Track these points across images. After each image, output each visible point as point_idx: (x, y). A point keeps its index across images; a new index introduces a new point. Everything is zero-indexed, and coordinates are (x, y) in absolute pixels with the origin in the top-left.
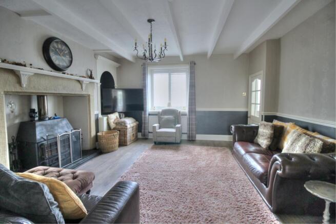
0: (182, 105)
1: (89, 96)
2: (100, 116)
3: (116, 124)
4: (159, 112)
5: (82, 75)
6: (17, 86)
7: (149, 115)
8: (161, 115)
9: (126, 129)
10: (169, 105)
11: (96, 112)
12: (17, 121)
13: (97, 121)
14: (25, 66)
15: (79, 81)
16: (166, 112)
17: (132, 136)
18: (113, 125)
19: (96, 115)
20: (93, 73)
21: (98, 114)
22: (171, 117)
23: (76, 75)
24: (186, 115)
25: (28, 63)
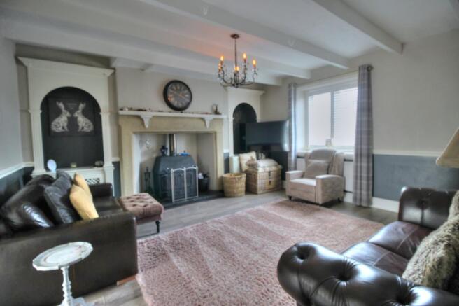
0: (346, 144)
1: (215, 133)
2: (232, 154)
3: (249, 165)
4: (306, 154)
5: (206, 111)
6: (142, 127)
7: (298, 157)
8: (310, 158)
9: (257, 173)
10: (329, 142)
11: (226, 151)
12: (155, 156)
13: (227, 162)
14: (145, 111)
15: (202, 119)
16: (318, 154)
17: (267, 184)
18: (245, 167)
19: (225, 154)
20: (218, 109)
21: (228, 154)
22: (322, 162)
23: (197, 113)
24: (351, 161)
25: (147, 108)
